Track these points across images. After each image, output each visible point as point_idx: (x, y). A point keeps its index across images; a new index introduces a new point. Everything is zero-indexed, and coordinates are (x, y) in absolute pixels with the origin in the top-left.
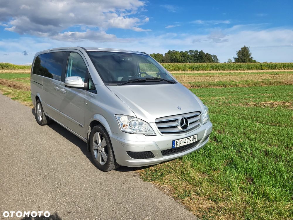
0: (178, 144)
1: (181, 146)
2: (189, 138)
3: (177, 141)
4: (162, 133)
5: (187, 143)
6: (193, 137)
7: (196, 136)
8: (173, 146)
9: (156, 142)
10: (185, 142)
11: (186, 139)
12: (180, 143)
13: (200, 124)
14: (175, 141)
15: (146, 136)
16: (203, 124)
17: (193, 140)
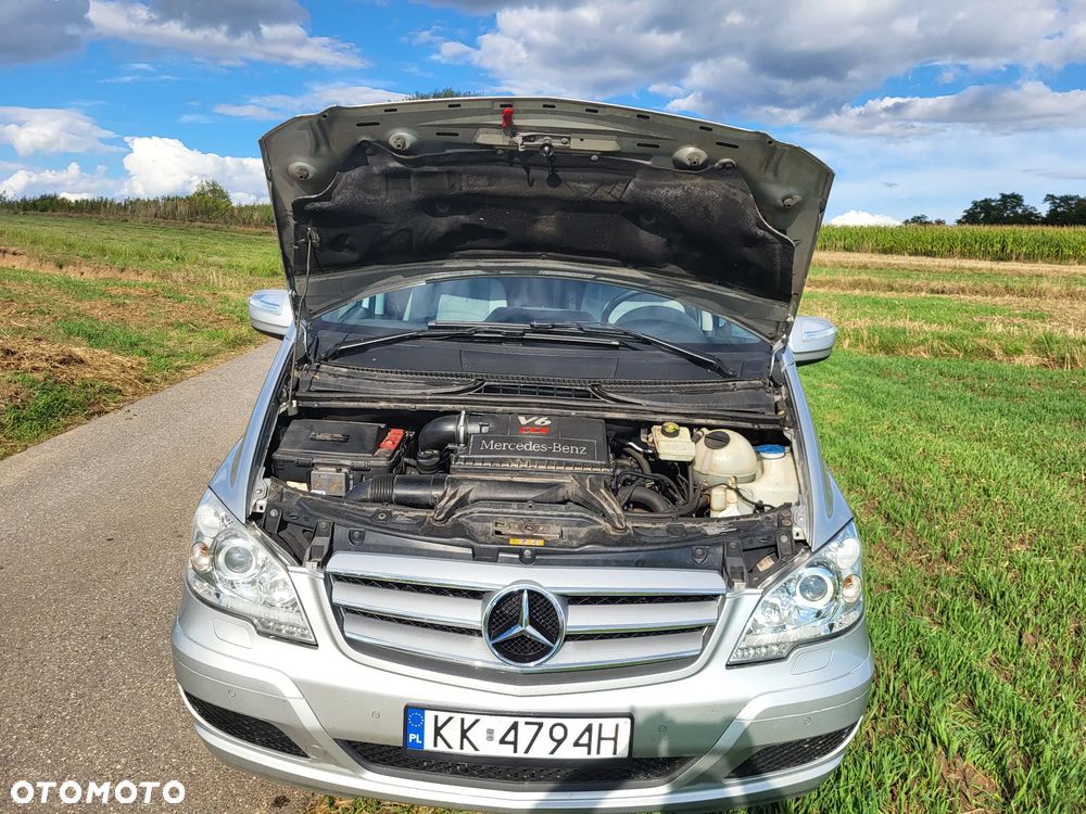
0: (452, 733)
1: (468, 750)
2: (548, 723)
3: (443, 717)
4: (350, 641)
5: (522, 746)
6: (589, 729)
7: (617, 726)
8: (412, 737)
9: (298, 684)
10: (510, 738)
11: (515, 726)
12: (464, 734)
13: (695, 658)
14: (426, 712)
15: (258, 632)
16: (730, 666)
17: (589, 746)
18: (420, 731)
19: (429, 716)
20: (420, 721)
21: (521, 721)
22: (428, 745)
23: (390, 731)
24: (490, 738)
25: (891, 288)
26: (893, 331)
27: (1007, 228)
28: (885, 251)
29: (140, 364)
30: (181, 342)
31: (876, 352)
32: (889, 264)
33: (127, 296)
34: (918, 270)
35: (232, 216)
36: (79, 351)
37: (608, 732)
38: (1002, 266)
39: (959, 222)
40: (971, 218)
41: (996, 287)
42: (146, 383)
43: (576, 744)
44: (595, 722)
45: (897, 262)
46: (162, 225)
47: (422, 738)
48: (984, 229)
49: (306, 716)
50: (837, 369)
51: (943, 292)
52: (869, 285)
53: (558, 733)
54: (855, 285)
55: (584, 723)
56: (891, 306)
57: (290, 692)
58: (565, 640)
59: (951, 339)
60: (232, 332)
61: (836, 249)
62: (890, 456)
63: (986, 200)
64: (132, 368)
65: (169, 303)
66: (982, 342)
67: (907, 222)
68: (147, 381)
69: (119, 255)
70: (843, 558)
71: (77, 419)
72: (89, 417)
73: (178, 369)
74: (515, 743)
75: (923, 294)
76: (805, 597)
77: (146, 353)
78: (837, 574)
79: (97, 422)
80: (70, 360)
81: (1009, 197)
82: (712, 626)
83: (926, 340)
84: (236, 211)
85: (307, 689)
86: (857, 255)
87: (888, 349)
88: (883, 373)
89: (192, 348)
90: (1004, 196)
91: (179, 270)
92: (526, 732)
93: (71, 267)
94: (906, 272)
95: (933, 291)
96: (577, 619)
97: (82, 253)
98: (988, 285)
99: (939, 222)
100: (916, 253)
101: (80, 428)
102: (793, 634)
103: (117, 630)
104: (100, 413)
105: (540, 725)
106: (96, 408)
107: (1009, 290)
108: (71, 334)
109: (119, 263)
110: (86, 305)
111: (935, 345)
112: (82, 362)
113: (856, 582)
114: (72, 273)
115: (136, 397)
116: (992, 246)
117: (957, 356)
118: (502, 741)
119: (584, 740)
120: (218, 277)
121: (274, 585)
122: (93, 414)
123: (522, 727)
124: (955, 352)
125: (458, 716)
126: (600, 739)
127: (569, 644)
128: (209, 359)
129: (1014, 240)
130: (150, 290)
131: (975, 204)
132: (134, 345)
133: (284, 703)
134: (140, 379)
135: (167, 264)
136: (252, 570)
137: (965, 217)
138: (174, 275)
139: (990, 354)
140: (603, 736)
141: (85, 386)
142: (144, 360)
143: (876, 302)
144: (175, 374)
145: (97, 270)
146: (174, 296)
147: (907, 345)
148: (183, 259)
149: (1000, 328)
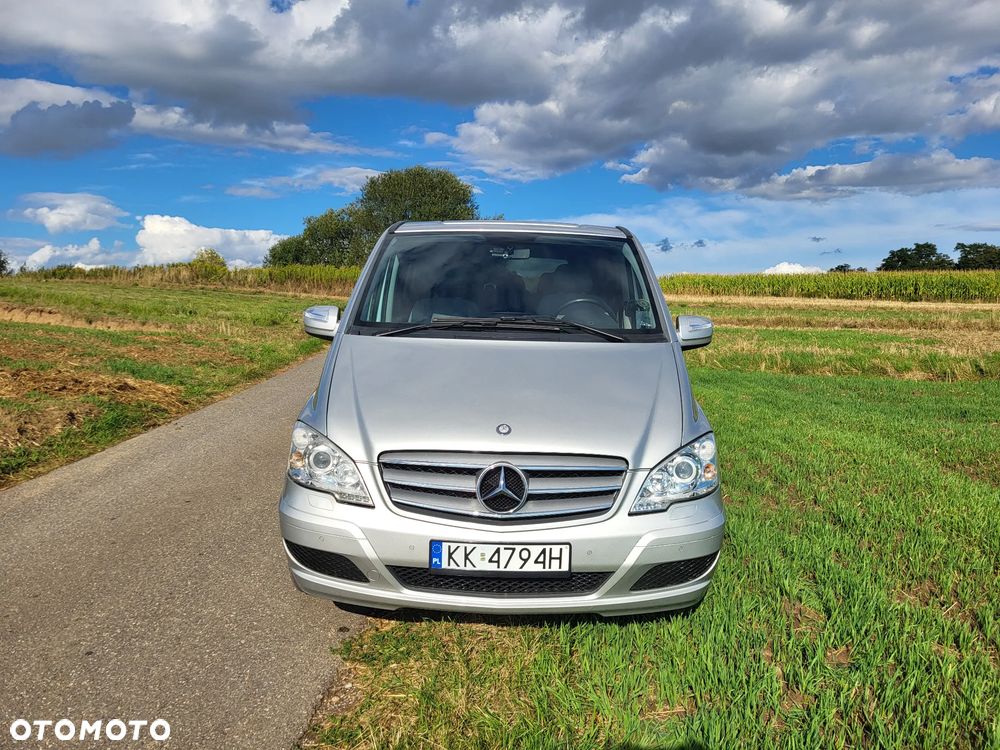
0: (459, 556)
1: (469, 567)
2: (518, 548)
3: (453, 546)
4: (396, 504)
5: (502, 564)
6: (544, 552)
7: (561, 550)
8: (435, 560)
9: (363, 530)
10: (495, 558)
11: (498, 551)
12: (466, 557)
13: (608, 509)
14: (444, 544)
15: (337, 501)
16: (630, 514)
17: (544, 563)
18: (440, 557)
19: (445, 546)
20: (439, 549)
21: (502, 547)
22: (445, 565)
23: (420, 557)
24: (483, 559)
25: (809, 324)
26: (803, 354)
27: (919, 273)
28: (809, 295)
29: (178, 391)
30: (207, 375)
31: (788, 372)
32: (811, 306)
33: (155, 342)
34: (836, 310)
35: (229, 279)
36: (131, 381)
37: (556, 554)
38: (912, 305)
39: (879, 269)
40: (889, 265)
41: (901, 321)
42: (186, 405)
43: (536, 562)
44: (548, 548)
45: (818, 304)
46: (168, 288)
47: (440, 561)
48: (897, 274)
49: (368, 551)
50: (753, 385)
51: (855, 327)
52: (789, 322)
53: (525, 555)
54: (778, 322)
55: (541, 548)
56: (805, 337)
57: (358, 534)
58: (528, 500)
59: (851, 360)
60: (247, 368)
61: (765, 294)
62: (785, 440)
63: (902, 250)
64: (173, 394)
65: (190, 348)
66: (877, 361)
67: (832, 270)
68: (186, 403)
69: (140, 311)
70: (703, 455)
71: (137, 430)
72: (146, 428)
73: (208, 395)
74: (498, 562)
75: (836, 328)
76: (679, 477)
77: (182, 383)
78: (699, 461)
79: (153, 432)
80: (124, 387)
81: (923, 246)
82: (619, 490)
83: (831, 362)
84: (232, 274)
85: (369, 534)
86: (783, 299)
87: (797, 369)
88: (790, 387)
89: (216, 380)
90: (918, 245)
91: (192, 322)
92: (505, 555)
93: (99, 322)
94: (824, 311)
95: (846, 326)
96: (535, 486)
97: (108, 310)
98: (894, 320)
99: (861, 270)
100: (837, 296)
101: (141, 436)
102: (671, 497)
103: (209, 550)
104: (155, 425)
105: (514, 550)
106: (151, 422)
107: (912, 323)
108: (117, 370)
109: (141, 318)
110: (123, 350)
111: (838, 365)
112: (135, 389)
113: (712, 468)
114: (100, 326)
115: (180, 415)
116: (906, 289)
117: (857, 374)
118: (490, 561)
119: (541, 559)
120: (226, 327)
121: (346, 473)
122: (149, 426)
123: (502, 551)
124: (855, 370)
125: (462, 546)
126: (551, 558)
127: (530, 503)
128: (231, 388)
129: (925, 284)
130: (173, 337)
131: (892, 253)
132: (170, 377)
133: (355, 541)
134: (180, 402)
135: (182, 318)
136: (330, 467)
137: (883, 265)
138: (188, 326)
139: (884, 372)
140: (553, 556)
141: (140, 406)
142: (181, 388)
143: (792, 334)
144: (208, 399)
145: (121, 324)
146: (191, 341)
147: (814, 366)
148: (195, 313)
149: (893, 350)
